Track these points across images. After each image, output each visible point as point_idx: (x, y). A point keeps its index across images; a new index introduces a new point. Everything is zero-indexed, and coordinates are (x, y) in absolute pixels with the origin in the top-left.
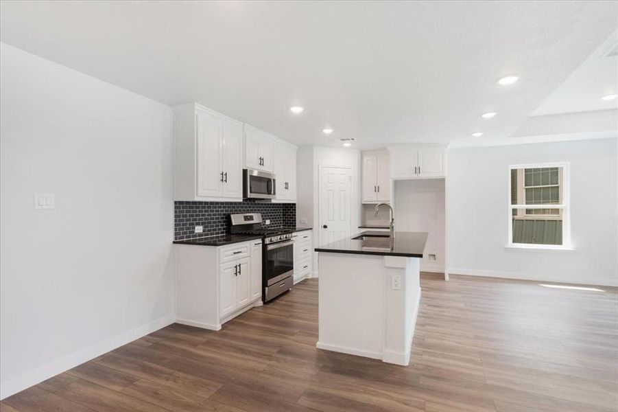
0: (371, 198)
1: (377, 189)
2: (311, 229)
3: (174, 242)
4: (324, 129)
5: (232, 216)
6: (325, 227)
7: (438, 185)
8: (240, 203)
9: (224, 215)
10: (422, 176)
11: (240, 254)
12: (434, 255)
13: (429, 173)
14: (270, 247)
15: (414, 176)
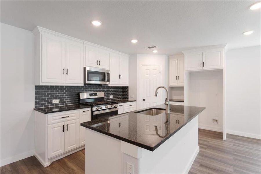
0: (174, 83)
1: (178, 78)
2: (136, 101)
3: (34, 109)
4: (132, 40)
5: (80, 93)
6: (144, 100)
7: (218, 74)
8: (82, 87)
9: (76, 93)
10: (205, 68)
11: (67, 118)
12: (216, 120)
13: (210, 66)
14: (95, 113)
15: (201, 69)
